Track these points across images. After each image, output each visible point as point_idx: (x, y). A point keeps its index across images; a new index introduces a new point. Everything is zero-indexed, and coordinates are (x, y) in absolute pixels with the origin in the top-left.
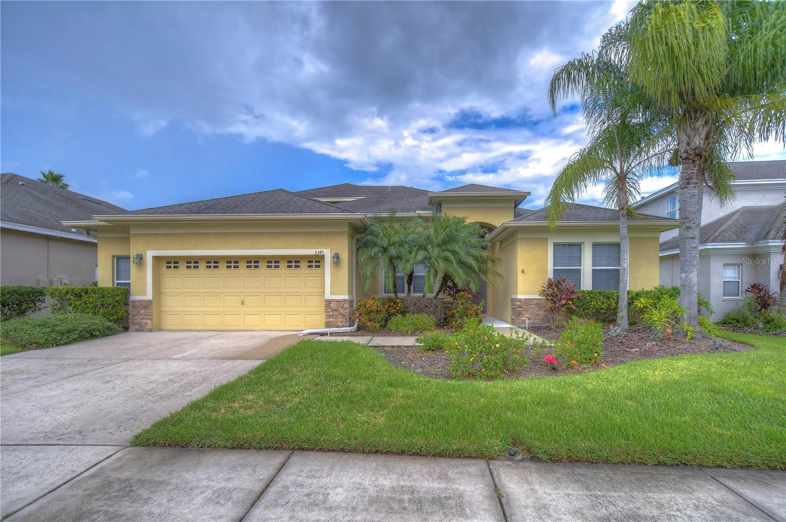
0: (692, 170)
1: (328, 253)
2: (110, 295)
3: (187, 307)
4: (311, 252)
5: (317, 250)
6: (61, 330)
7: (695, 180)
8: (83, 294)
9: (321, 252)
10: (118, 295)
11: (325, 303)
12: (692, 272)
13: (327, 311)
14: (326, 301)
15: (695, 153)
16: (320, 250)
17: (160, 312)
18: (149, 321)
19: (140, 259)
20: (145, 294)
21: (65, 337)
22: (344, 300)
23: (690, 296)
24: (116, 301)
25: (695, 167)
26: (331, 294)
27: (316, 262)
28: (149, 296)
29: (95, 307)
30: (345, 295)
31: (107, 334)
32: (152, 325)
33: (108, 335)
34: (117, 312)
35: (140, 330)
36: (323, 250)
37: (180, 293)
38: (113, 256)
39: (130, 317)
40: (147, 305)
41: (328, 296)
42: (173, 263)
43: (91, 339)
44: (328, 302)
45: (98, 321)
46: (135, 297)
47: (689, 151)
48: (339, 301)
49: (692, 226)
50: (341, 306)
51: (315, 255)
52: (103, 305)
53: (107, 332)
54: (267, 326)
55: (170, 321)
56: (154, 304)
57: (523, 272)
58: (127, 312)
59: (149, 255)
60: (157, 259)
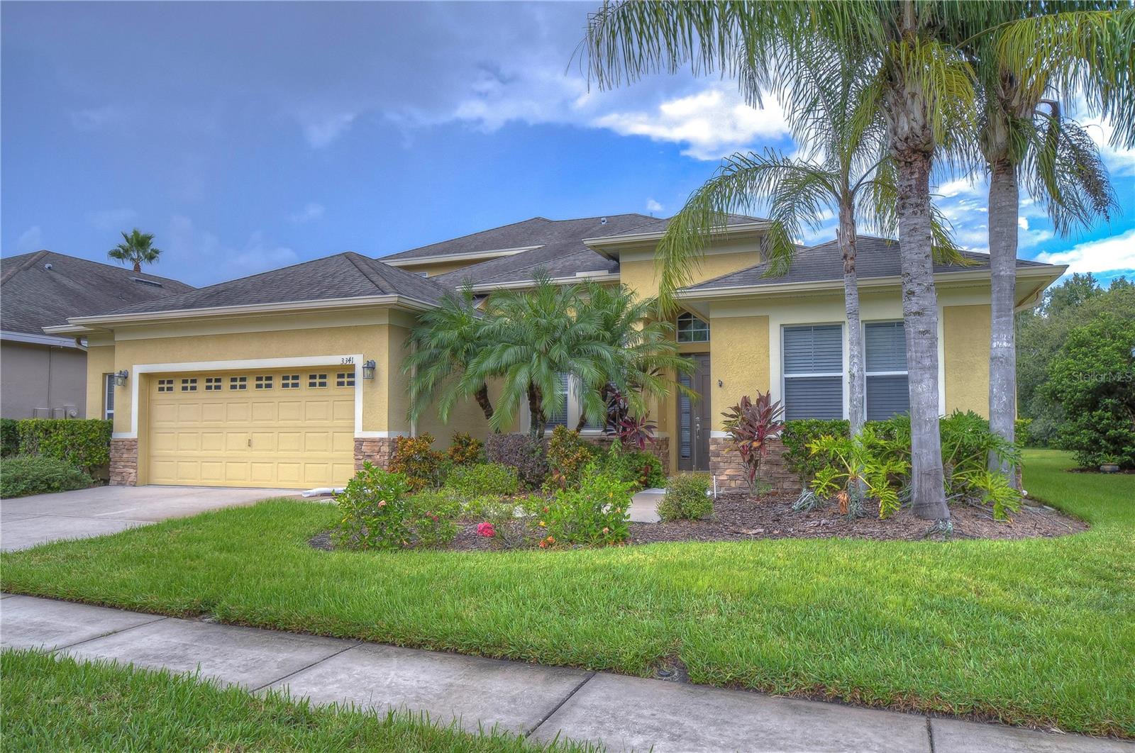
0: (908, 180)
1: (359, 361)
2: (81, 431)
3: (181, 450)
4: (336, 360)
5: (345, 357)
6: (7, 477)
7: (913, 200)
8: (52, 430)
9: (350, 360)
10: (95, 431)
11: (354, 443)
12: (922, 381)
13: (357, 457)
14: (357, 440)
15: (909, 147)
16: (348, 357)
17: (149, 457)
18: (131, 471)
19: (125, 377)
20: (129, 430)
21: (11, 487)
22: (381, 440)
23: (920, 429)
24: (91, 440)
25: (912, 173)
26: (365, 428)
27: (345, 375)
28: (133, 434)
29: (65, 448)
30: (383, 430)
31: (74, 487)
32: (136, 476)
33: (74, 489)
34: (91, 456)
35: (120, 484)
36: (352, 356)
37: (174, 428)
38: (105, 375)
39: (111, 463)
40: (131, 445)
41: (359, 433)
42: (165, 381)
43: (49, 493)
44: (359, 442)
45: (59, 467)
46: (117, 435)
47: (898, 145)
48: (373, 441)
49: (917, 289)
50: (377, 449)
51: (341, 365)
52: (73, 445)
53: (73, 484)
54: (281, 481)
55: (161, 471)
56: (140, 445)
57: (721, 386)
58: (107, 456)
59: (136, 371)
60: (147, 377)
